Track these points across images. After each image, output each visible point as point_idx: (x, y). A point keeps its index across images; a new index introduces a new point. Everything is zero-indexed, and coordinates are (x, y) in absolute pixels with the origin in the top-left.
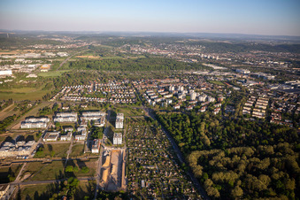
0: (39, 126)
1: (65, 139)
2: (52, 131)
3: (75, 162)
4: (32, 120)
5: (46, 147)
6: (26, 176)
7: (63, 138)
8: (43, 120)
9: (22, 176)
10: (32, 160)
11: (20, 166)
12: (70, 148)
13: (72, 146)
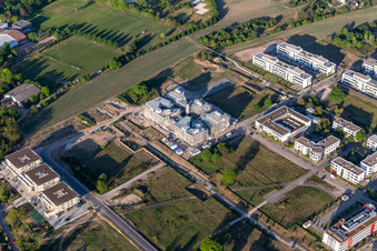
0: (291, 75)
1: (304, 150)
2: (301, 109)
3: (256, 235)
4: (294, 52)
5: (244, 147)
6: (131, 198)
7: (301, 148)
8: (317, 62)
9: (125, 192)
10: (183, 164)
11: (145, 165)
12: (289, 187)
13: (300, 182)
